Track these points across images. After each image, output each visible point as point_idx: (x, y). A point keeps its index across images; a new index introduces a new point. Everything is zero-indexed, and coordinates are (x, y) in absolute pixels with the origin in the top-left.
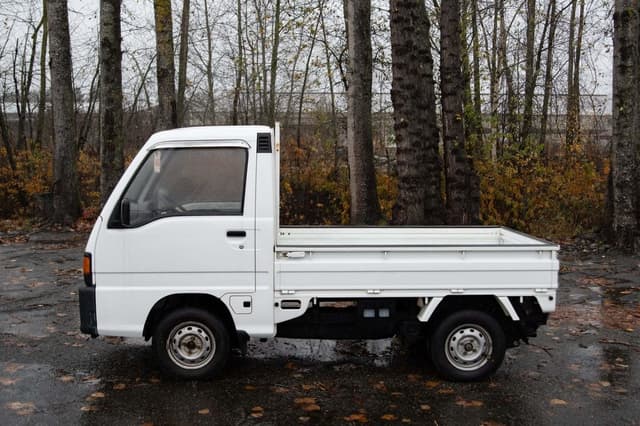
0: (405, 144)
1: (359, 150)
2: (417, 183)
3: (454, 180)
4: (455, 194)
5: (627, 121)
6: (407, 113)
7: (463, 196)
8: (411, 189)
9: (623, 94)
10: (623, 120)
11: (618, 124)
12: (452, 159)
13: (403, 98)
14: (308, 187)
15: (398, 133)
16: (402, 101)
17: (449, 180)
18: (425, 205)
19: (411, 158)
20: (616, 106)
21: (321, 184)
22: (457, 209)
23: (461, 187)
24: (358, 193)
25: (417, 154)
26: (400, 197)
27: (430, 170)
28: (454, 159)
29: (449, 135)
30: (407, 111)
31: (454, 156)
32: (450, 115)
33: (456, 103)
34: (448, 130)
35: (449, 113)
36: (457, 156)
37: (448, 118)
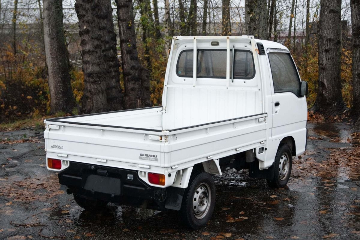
0: (88, 47)
1: (54, 52)
2: (99, 78)
3: (129, 74)
4: (131, 85)
5: (255, 25)
6: (88, 22)
7: (137, 86)
8: (95, 82)
9: (252, 4)
10: (253, 24)
11: (250, 27)
12: (128, 57)
13: (84, 9)
14: (21, 83)
15: (82, 37)
16: (84, 13)
17: (125, 74)
18: (107, 95)
19: (93, 58)
20: (248, 13)
21: (30, 80)
22: (133, 97)
23: (136, 79)
24: (55, 87)
25: (98, 54)
26: (87, 89)
27: (110, 67)
28: (129, 57)
29: (124, 39)
30: (88, 20)
31: (129, 55)
32: (124, 23)
33: (129, 13)
34: (123, 35)
35: (123, 21)
36: (131, 55)
37: (122, 26)
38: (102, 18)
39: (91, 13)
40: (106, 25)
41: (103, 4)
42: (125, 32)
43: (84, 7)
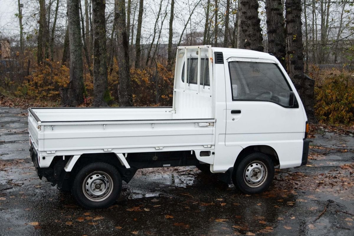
13: (246, 25)
28: (293, 67)
29: (290, 51)
30: (249, 34)
31: (293, 66)
32: (290, 37)
33: (295, 27)
34: (289, 47)
35: (290, 35)
36: (295, 65)
37: (289, 39)
38: (271, 32)
39: (252, 28)
40: (274, 38)
41: (273, 21)
42: (291, 45)
43: (246, 23)
